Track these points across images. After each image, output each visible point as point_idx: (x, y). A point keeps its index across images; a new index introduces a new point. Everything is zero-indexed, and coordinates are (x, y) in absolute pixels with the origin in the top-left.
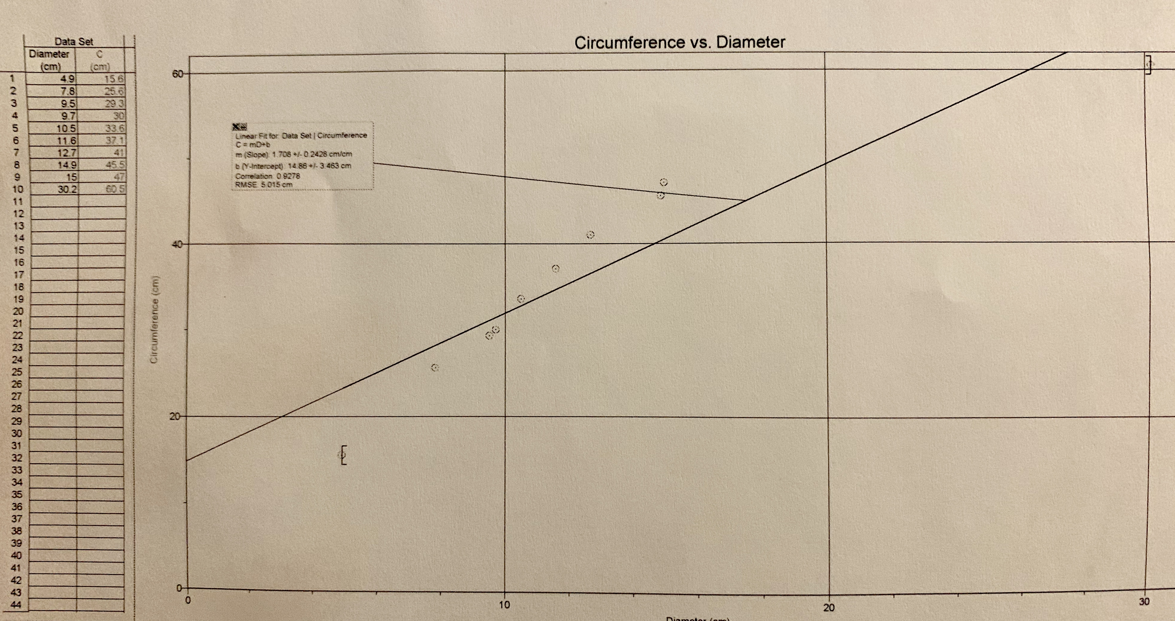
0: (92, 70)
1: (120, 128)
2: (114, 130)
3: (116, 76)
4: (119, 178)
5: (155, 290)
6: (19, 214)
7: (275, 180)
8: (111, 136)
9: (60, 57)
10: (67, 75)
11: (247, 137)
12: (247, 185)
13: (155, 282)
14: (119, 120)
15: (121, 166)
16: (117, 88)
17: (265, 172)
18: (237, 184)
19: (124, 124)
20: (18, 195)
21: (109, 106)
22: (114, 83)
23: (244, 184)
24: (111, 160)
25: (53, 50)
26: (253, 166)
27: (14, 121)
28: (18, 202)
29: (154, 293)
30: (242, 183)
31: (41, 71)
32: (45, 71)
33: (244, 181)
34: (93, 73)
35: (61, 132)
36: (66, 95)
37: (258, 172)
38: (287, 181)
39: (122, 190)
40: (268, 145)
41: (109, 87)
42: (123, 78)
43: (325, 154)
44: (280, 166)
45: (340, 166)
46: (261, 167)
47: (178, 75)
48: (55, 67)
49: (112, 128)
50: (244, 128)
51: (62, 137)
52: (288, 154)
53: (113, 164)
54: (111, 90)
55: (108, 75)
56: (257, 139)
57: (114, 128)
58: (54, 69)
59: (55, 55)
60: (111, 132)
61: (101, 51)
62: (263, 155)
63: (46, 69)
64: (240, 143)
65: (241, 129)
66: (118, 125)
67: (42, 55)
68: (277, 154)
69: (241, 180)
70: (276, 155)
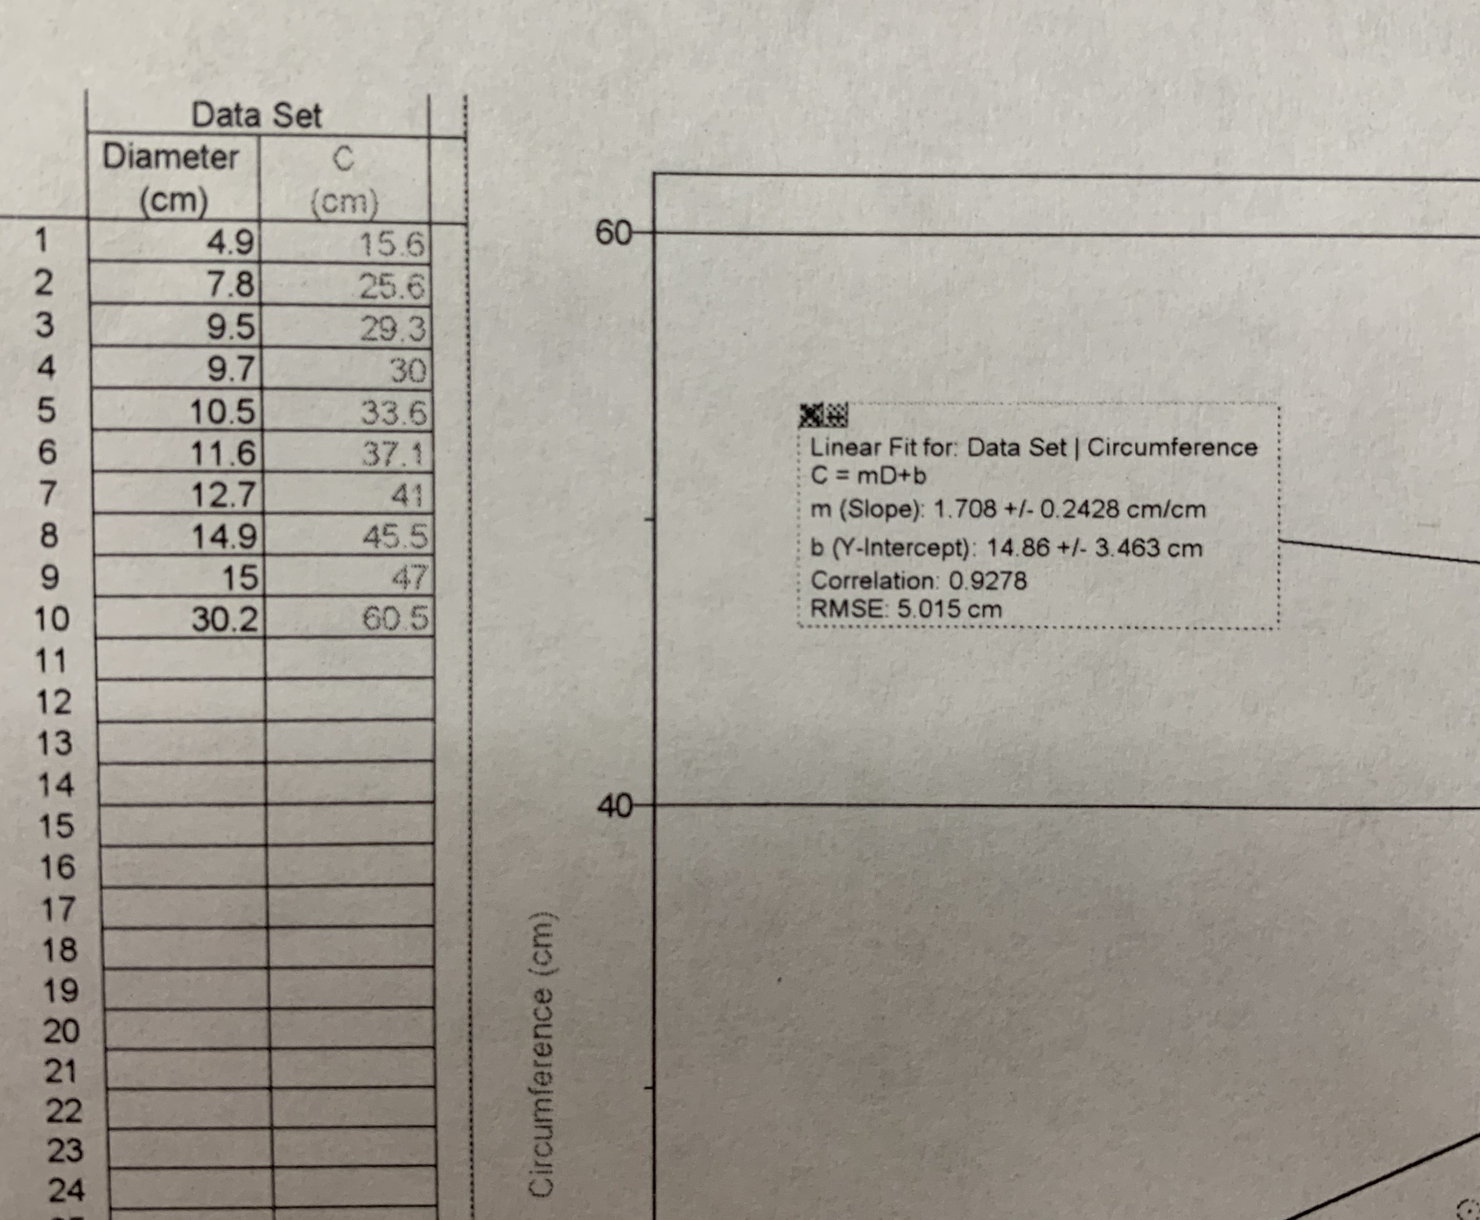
0: (315, 213)
1: (412, 411)
2: (390, 417)
3: (400, 235)
4: (406, 582)
5: (542, 958)
6: (53, 702)
7: (943, 592)
8: (378, 438)
9: (205, 166)
10: (229, 231)
11: (851, 449)
12: (851, 609)
13: (542, 930)
14: (407, 384)
15: (419, 540)
16: (401, 276)
17: (908, 565)
18: (817, 607)
19: (426, 397)
20: (52, 640)
21: (373, 335)
22: (391, 259)
23: (839, 604)
24: (381, 521)
25: (183, 145)
26: (871, 547)
27: (44, 385)
28: (52, 660)
29: (538, 968)
30: (833, 603)
31: (141, 215)
32: (153, 214)
33: (839, 596)
34: (319, 221)
35: (206, 422)
36: (221, 296)
37: (888, 566)
38: (983, 597)
39: (419, 622)
40: (920, 477)
41: (377, 271)
42: (425, 241)
43: (1112, 508)
44: (959, 548)
45: (1163, 547)
46: (898, 549)
47: (614, 235)
48: (188, 200)
49: (382, 410)
50: (839, 418)
51: (207, 440)
52: (989, 508)
53: (385, 533)
54: (382, 283)
55: (375, 230)
56: (883, 458)
57: (391, 411)
58: (183, 207)
59: (188, 160)
60: (380, 425)
61: (347, 147)
62: (904, 510)
63: (155, 208)
64: (824, 468)
65: (826, 421)
66: (404, 401)
67: (146, 160)
68: (951, 507)
69: (827, 594)
70: (945, 510)
